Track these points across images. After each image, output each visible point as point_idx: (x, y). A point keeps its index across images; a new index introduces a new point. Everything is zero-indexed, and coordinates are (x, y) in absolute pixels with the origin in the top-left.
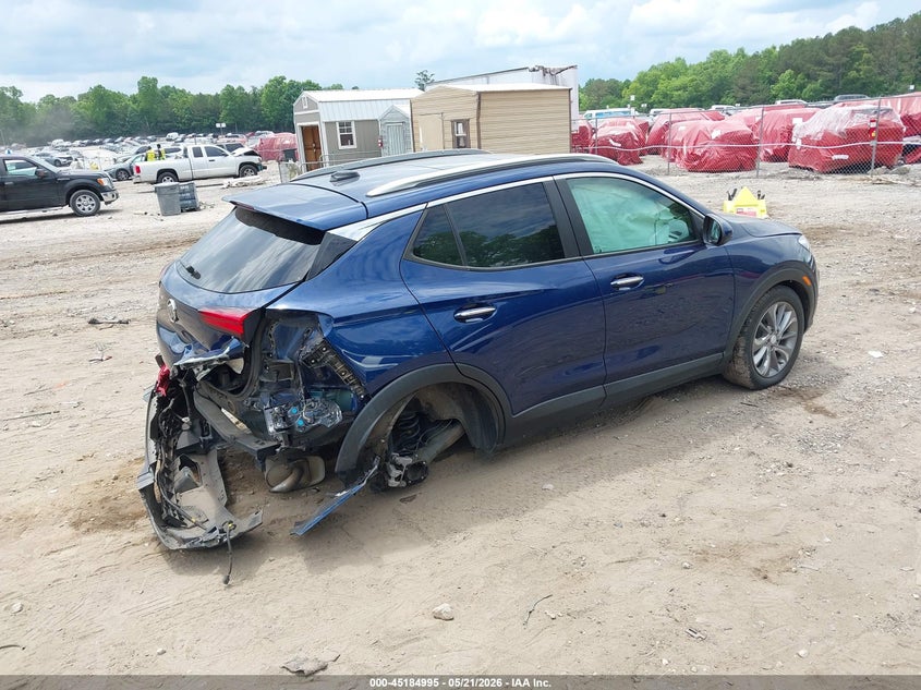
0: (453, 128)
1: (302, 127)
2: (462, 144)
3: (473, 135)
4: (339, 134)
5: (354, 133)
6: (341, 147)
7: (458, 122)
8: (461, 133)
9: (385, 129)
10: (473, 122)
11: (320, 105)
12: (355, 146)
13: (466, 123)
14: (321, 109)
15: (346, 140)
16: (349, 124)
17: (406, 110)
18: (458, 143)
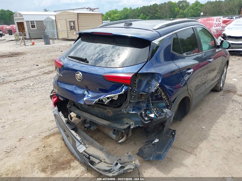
0: (70, 23)
1: (17, 22)
2: (73, 28)
3: (76, 26)
4: (30, 25)
5: (35, 24)
6: (31, 29)
7: (71, 22)
8: (72, 25)
9: (46, 23)
10: (76, 22)
11: (23, 16)
12: (36, 29)
13: (74, 22)
14: (24, 17)
15: (33, 26)
16: (33, 22)
17: (54, 18)
18: (71, 28)
